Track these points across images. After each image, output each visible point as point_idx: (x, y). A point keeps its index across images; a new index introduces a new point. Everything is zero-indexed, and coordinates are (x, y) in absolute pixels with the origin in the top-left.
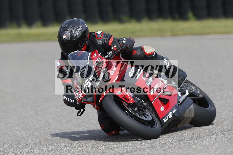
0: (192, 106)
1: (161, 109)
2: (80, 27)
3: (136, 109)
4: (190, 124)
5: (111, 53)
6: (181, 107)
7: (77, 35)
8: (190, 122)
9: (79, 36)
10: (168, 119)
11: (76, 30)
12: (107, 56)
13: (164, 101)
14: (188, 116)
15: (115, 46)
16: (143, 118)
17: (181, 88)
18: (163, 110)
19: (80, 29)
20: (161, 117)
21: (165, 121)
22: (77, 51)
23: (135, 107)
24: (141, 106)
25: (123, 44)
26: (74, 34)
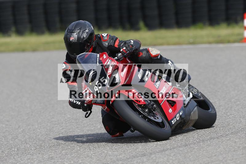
0: (196, 109)
1: (169, 111)
2: (87, 29)
3: (147, 110)
5: (120, 54)
6: (187, 109)
7: (84, 37)
8: (193, 125)
9: (86, 38)
10: (176, 121)
11: (83, 32)
12: (116, 58)
13: (172, 103)
14: (193, 119)
15: (124, 48)
16: (152, 118)
18: (171, 112)
19: (87, 31)
20: (169, 119)
21: (173, 123)
22: (84, 53)
23: (146, 109)
24: (152, 108)
25: (132, 46)
26: (81, 36)
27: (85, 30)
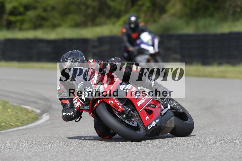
0: (173, 118)
1: (146, 118)
2: (79, 59)
3: (124, 116)
6: (163, 118)
8: (170, 132)
10: (151, 127)
13: (149, 112)
14: (169, 126)
16: (131, 124)
17: (164, 102)
20: (146, 125)
21: (149, 129)
23: (124, 114)
24: (129, 114)
27: (77, 60)
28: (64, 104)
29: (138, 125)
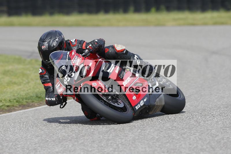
1: (133, 98)
2: (57, 38)
3: (110, 98)
4: (161, 111)
5: (87, 51)
6: (152, 96)
7: (54, 45)
8: (160, 110)
9: (56, 46)
10: (140, 106)
11: (53, 41)
12: (84, 54)
14: (159, 104)
15: (90, 45)
16: (116, 105)
18: (135, 99)
19: (57, 40)
20: (133, 105)
21: (137, 109)
23: (109, 96)
24: (114, 95)
26: (51, 44)
27: (55, 39)
28: (47, 88)
29: (124, 106)
